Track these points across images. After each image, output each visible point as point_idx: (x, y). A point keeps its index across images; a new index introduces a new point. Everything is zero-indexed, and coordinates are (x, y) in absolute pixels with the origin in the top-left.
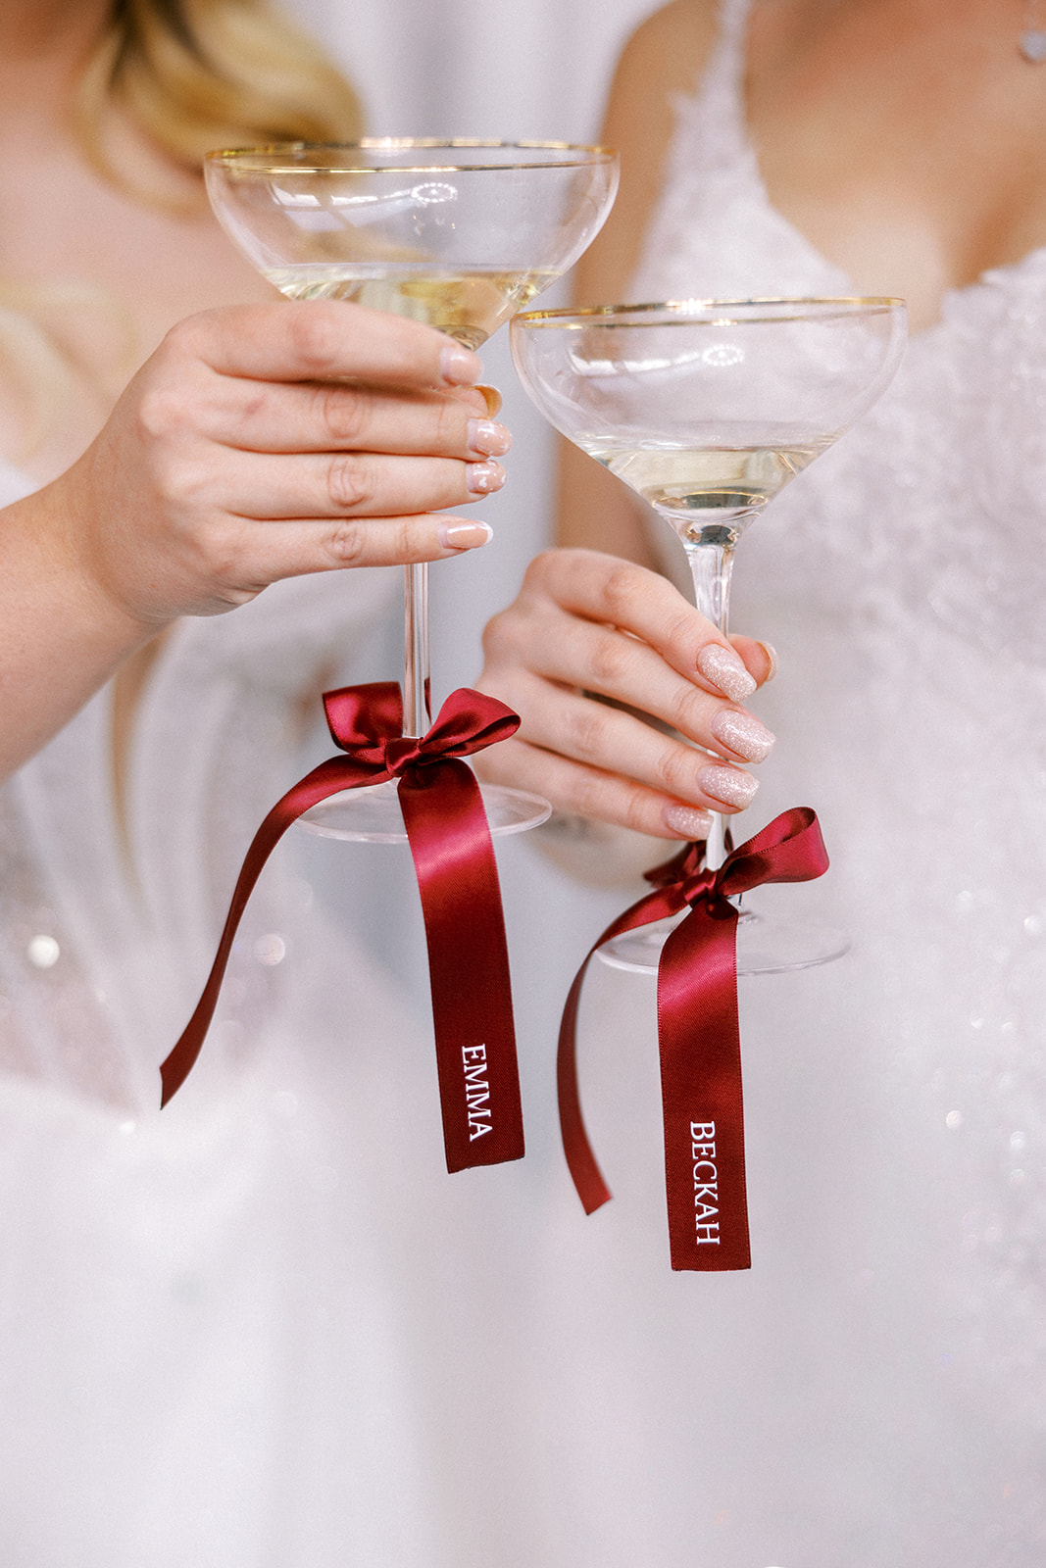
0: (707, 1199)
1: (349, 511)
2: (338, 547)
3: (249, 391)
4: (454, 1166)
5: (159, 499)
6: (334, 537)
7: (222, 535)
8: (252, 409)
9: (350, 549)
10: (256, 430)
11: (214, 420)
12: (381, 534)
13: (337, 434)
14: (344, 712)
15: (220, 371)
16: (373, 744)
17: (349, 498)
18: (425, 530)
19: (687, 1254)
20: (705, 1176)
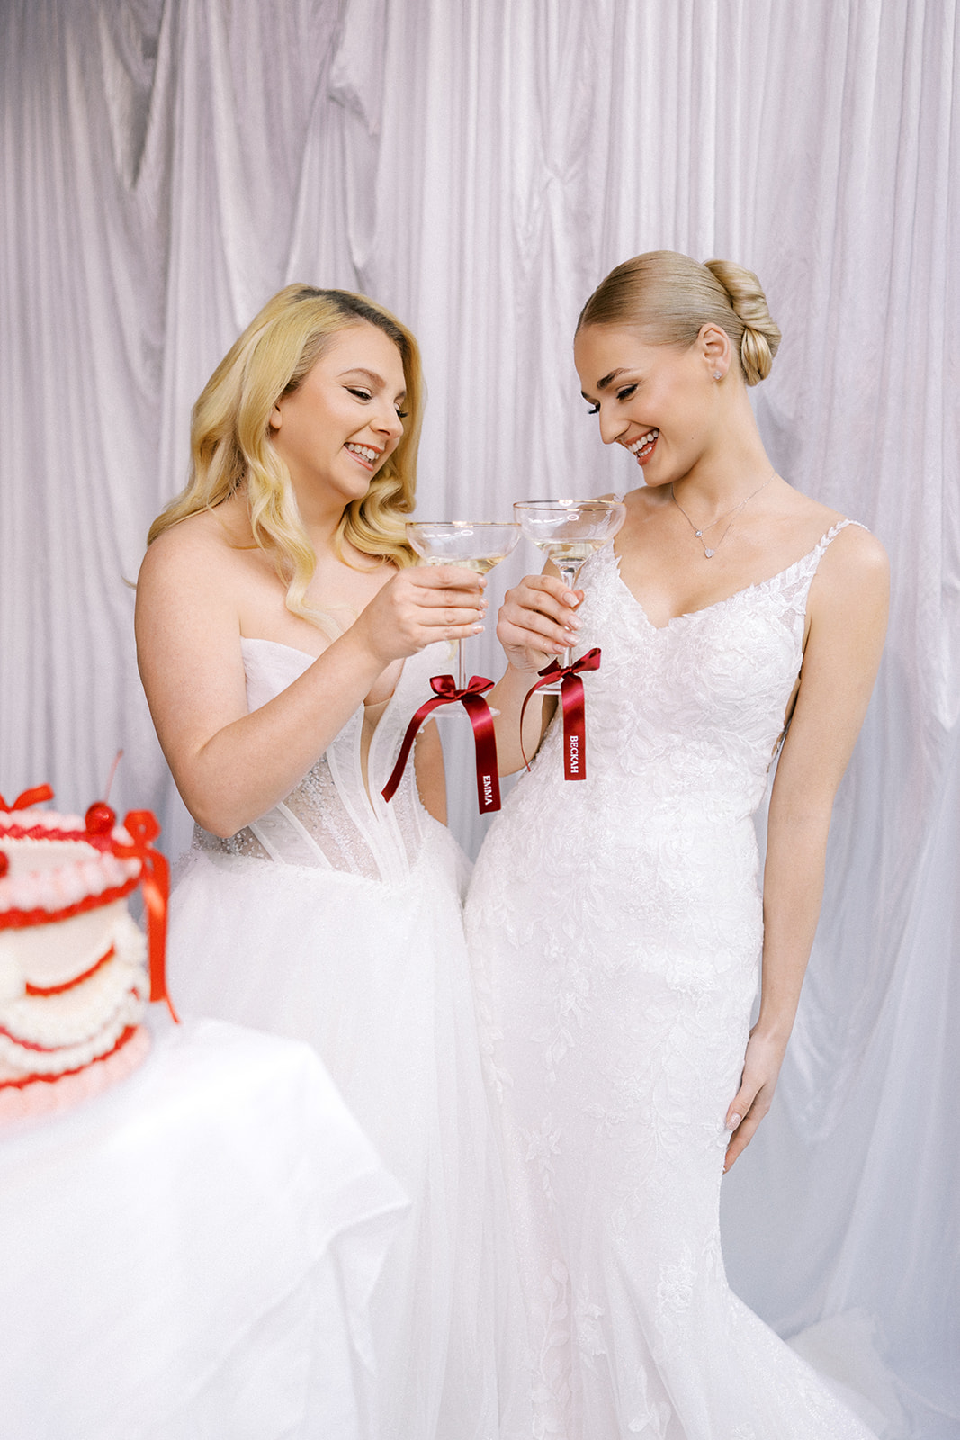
0: (574, 759)
1: (450, 624)
2: (447, 634)
3: (425, 591)
4: (481, 813)
5: (399, 621)
6: (446, 631)
7: (418, 631)
8: (425, 595)
9: (449, 634)
10: (427, 601)
11: (415, 598)
12: (458, 630)
13: (448, 602)
14: (437, 684)
15: (415, 585)
16: (449, 692)
17: (451, 620)
18: (468, 628)
19: (569, 776)
20: (574, 752)
